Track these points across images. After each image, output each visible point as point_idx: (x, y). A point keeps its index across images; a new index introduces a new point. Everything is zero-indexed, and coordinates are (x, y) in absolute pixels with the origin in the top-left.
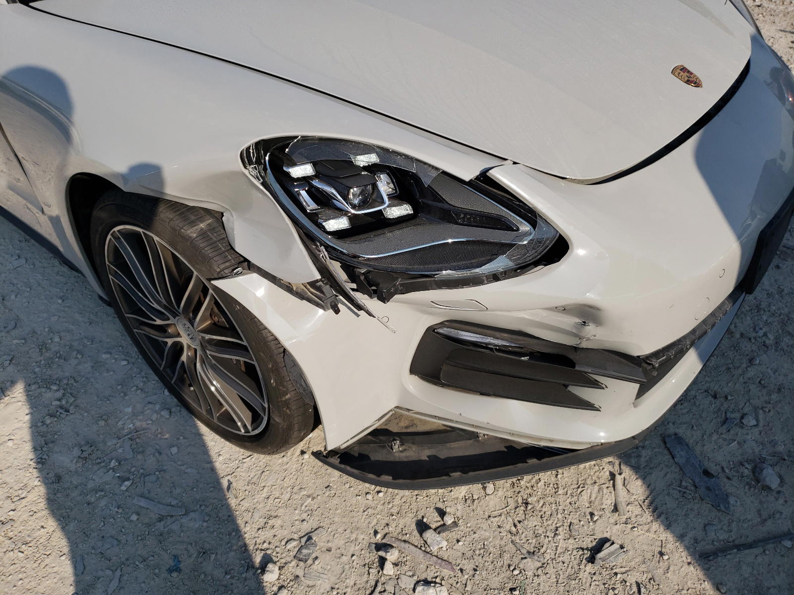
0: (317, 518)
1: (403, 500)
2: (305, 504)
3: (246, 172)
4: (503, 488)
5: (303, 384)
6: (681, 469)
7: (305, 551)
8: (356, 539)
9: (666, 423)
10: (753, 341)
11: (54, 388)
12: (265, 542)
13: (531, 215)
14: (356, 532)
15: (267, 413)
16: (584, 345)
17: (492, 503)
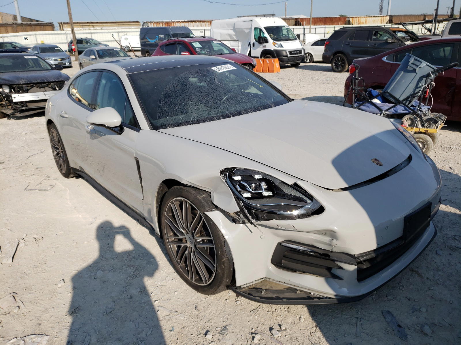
0: (230, 322)
1: (265, 320)
2: (225, 316)
3: (221, 177)
4: (308, 321)
5: (230, 255)
6: (388, 324)
7: (223, 331)
8: (244, 330)
9: (384, 306)
10: (432, 281)
11: (132, 268)
12: (207, 327)
13: (311, 198)
14: (244, 328)
15: (215, 271)
16: (334, 250)
17: (302, 325)
